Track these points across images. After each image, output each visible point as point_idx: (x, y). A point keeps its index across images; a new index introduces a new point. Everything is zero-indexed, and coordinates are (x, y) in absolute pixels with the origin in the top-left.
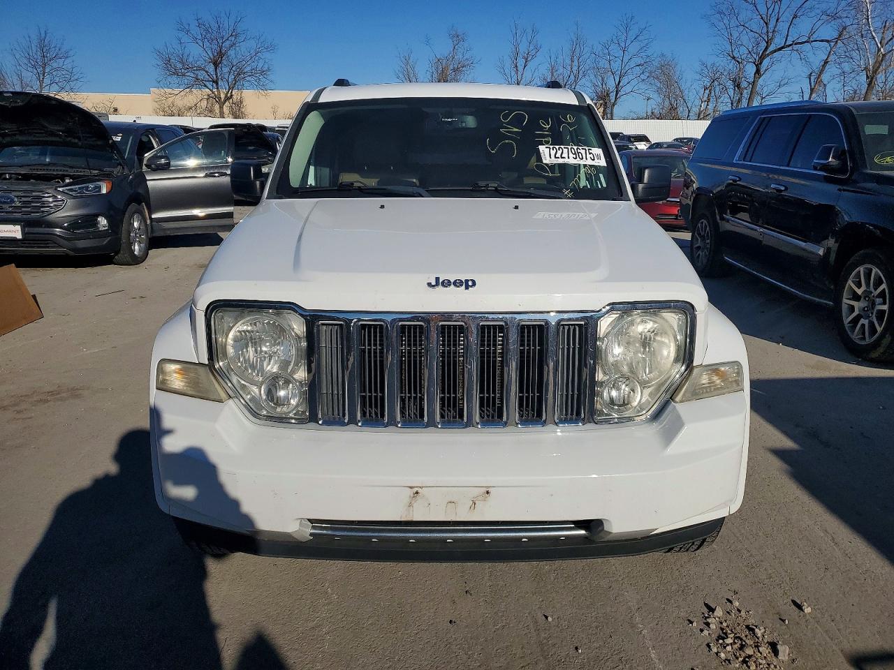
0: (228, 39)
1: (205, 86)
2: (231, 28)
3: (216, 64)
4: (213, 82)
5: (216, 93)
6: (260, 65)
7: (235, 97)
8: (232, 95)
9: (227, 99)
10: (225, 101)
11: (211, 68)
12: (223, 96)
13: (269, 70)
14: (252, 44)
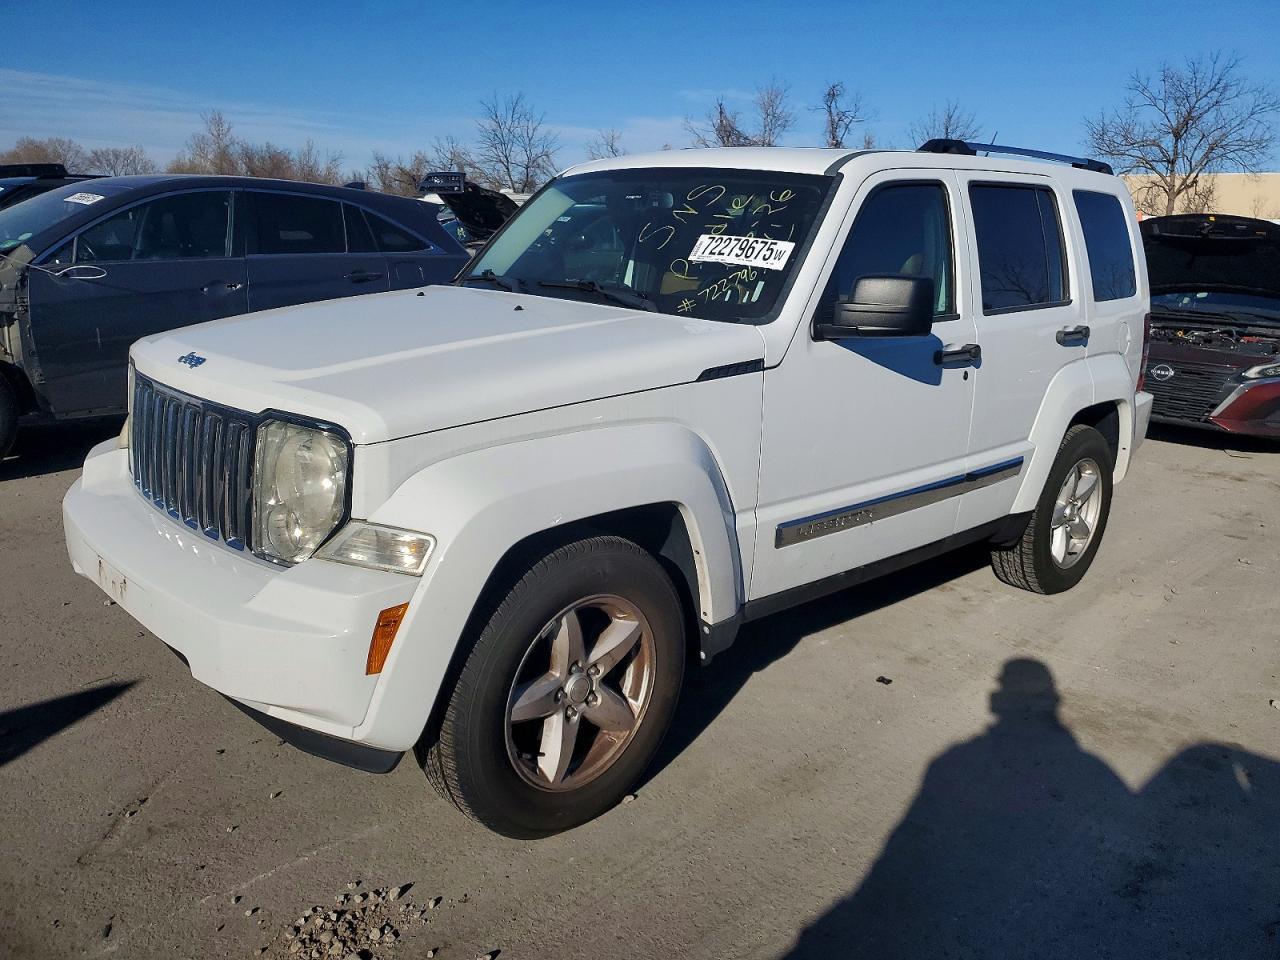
0: (1206, 96)
1: (1153, 169)
2: (1215, 79)
3: (1177, 136)
4: (1168, 161)
5: (1168, 179)
6: (1259, 132)
7: (1201, 183)
8: (1195, 182)
9: (1185, 186)
10: (1179, 192)
11: (1168, 142)
12: (1178, 183)
13: (1272, 139)
14: (1249, 99)
